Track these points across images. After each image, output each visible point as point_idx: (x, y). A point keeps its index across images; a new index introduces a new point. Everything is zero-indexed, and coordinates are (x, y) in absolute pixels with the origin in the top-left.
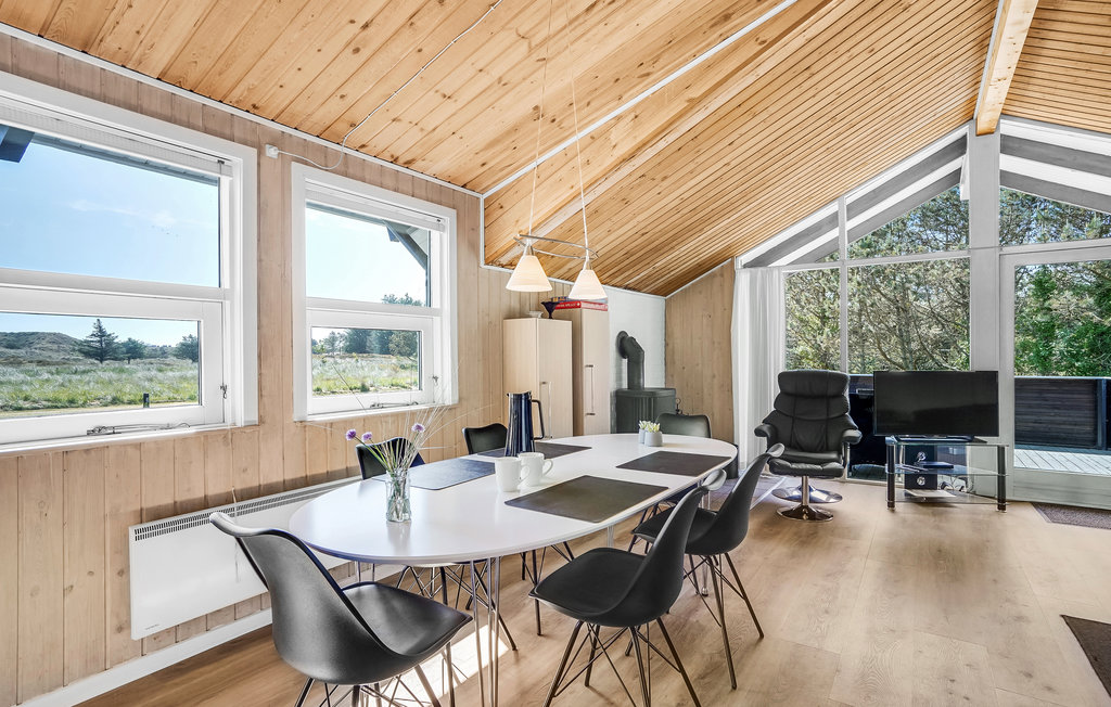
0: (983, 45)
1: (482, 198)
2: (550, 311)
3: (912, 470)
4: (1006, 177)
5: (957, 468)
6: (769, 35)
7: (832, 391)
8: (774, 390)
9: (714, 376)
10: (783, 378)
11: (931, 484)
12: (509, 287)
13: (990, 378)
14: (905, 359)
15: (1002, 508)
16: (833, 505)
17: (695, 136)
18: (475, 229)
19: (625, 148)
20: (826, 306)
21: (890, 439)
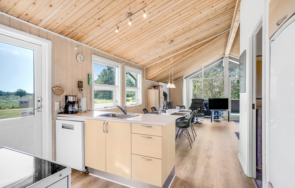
0: (226, 46)
1: (145, 68)
2: (155, 88)
3: (215, 115)
4: (230, 62)
5: (222, 115)
6: (196, 48)
7: (201, 102)
8: (191, 102)
9: (179, 100)
10: (193, 100)
11: (218, 118)
12: (167, 87)
13: (227, 100)
14: (212, 96)
15: (229, 121)
16: (201, 122)
17: (183, 60)
18: (144, 74)
19: (172, 62)
20: (196, 85)
21: (211, 110)
